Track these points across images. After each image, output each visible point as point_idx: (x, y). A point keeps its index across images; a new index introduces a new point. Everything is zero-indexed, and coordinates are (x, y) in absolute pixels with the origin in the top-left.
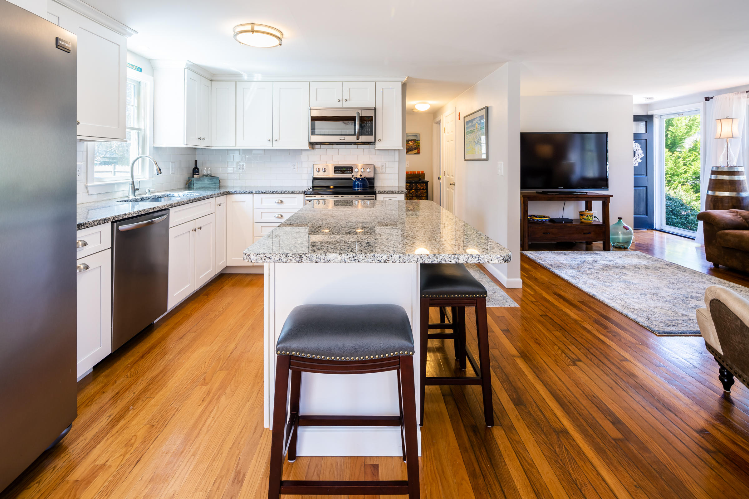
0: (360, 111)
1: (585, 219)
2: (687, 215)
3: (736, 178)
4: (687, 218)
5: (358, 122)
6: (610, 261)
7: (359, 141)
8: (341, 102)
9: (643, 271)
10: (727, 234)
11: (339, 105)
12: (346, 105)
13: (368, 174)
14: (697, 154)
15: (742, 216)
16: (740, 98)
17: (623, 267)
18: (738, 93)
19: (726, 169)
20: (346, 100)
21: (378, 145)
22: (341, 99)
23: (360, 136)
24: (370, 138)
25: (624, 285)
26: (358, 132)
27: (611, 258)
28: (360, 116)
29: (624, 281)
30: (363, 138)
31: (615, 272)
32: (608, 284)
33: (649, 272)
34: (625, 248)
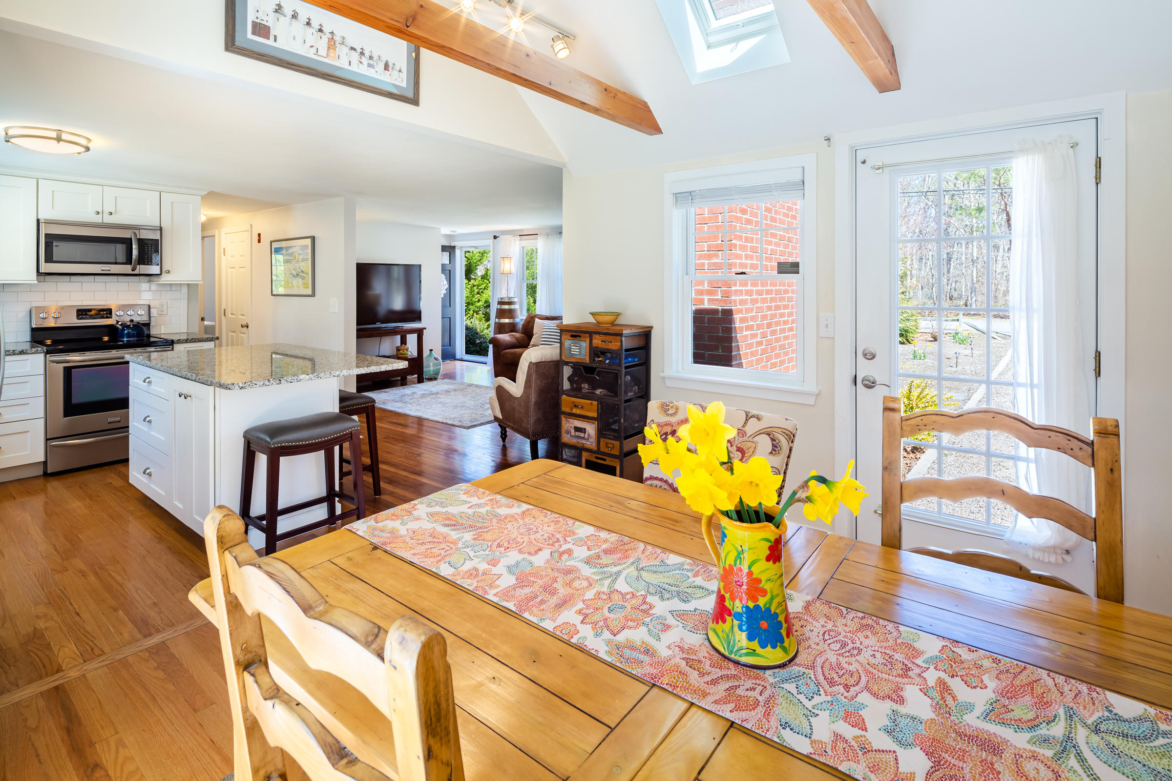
0: (137, 232)
1: (401, 354)
2: (481, 343)
3: (512, 307)
4: (481, 346)
5: (135, 245)
6: (426, 390)
7: (136, 272)
8: (101, 214)
9: (452, 393)
10: (506, 353)
11: (98, 219)
12: (108, 219)
13: (140, 316)
14: (488, 282)
15: (516, 338)
16: (515, 240)
17: (437, 393)
18: (514, 236)
19: (506, 300)
20: (111, 214)
21: (165, 279)
22: (100, 210)
23: (138, 266)
24: (154, 269)
25: (440, 405)
26: (135, 261)
27: (426, 388)
28: (138, 237)
29: (440, 403)
30: (143, 269)
31: (432, 398)
32: (428, 407)
33: (457, 393)
34: (436, 379)
